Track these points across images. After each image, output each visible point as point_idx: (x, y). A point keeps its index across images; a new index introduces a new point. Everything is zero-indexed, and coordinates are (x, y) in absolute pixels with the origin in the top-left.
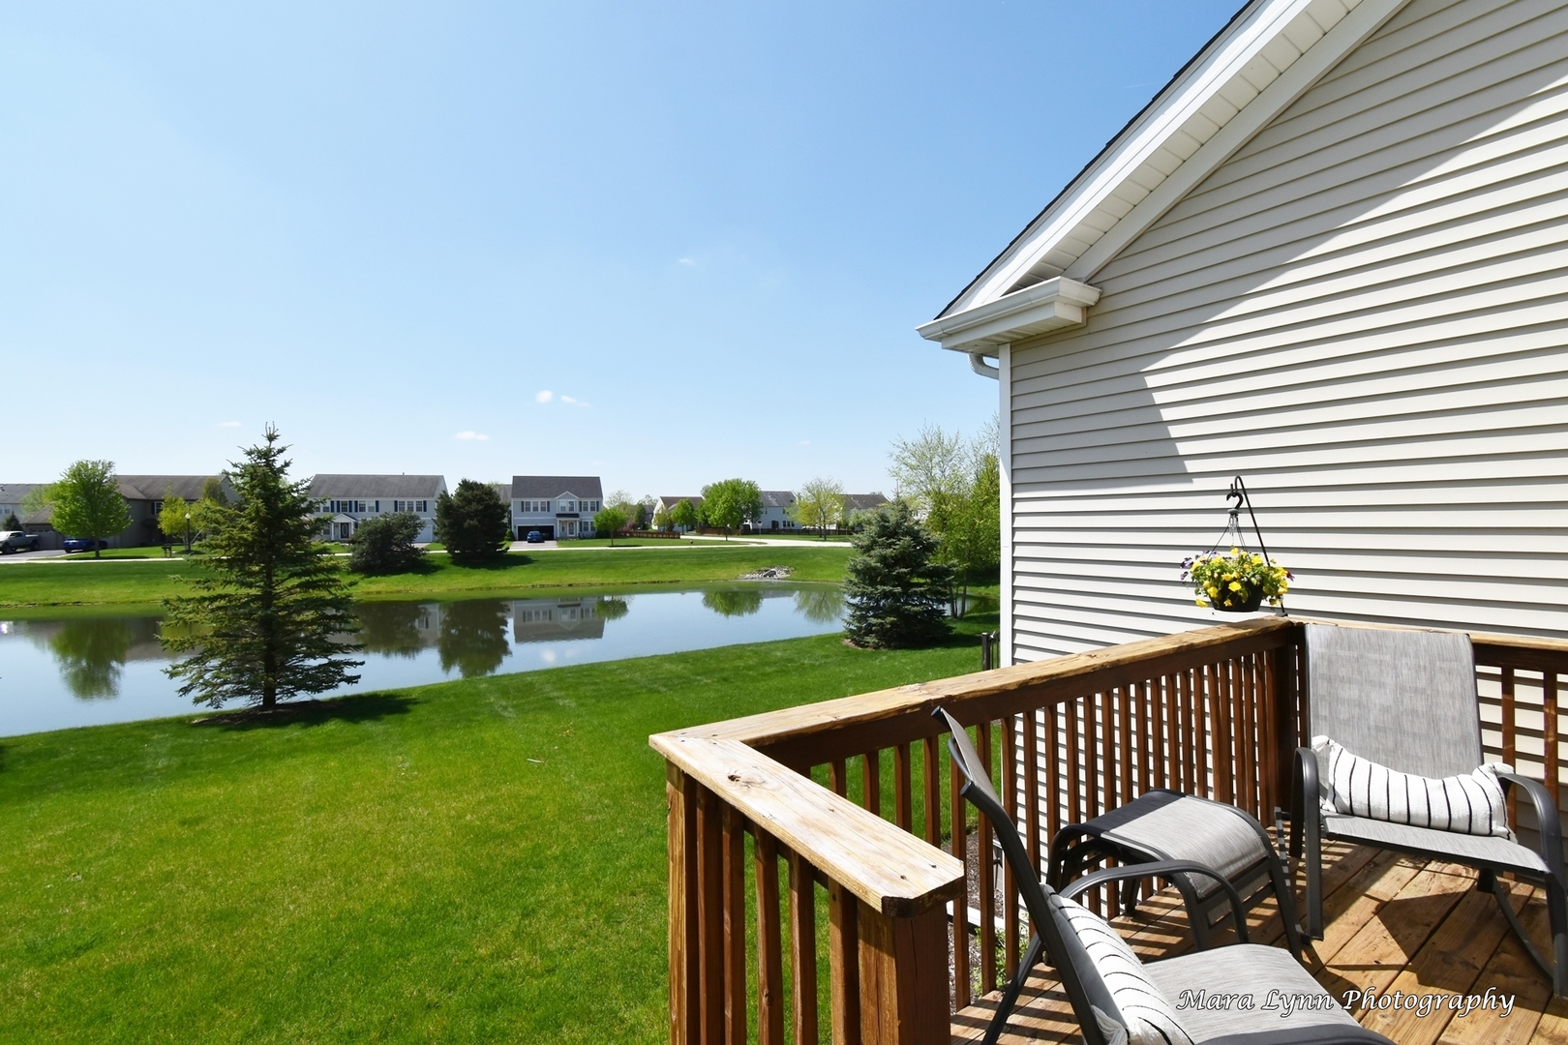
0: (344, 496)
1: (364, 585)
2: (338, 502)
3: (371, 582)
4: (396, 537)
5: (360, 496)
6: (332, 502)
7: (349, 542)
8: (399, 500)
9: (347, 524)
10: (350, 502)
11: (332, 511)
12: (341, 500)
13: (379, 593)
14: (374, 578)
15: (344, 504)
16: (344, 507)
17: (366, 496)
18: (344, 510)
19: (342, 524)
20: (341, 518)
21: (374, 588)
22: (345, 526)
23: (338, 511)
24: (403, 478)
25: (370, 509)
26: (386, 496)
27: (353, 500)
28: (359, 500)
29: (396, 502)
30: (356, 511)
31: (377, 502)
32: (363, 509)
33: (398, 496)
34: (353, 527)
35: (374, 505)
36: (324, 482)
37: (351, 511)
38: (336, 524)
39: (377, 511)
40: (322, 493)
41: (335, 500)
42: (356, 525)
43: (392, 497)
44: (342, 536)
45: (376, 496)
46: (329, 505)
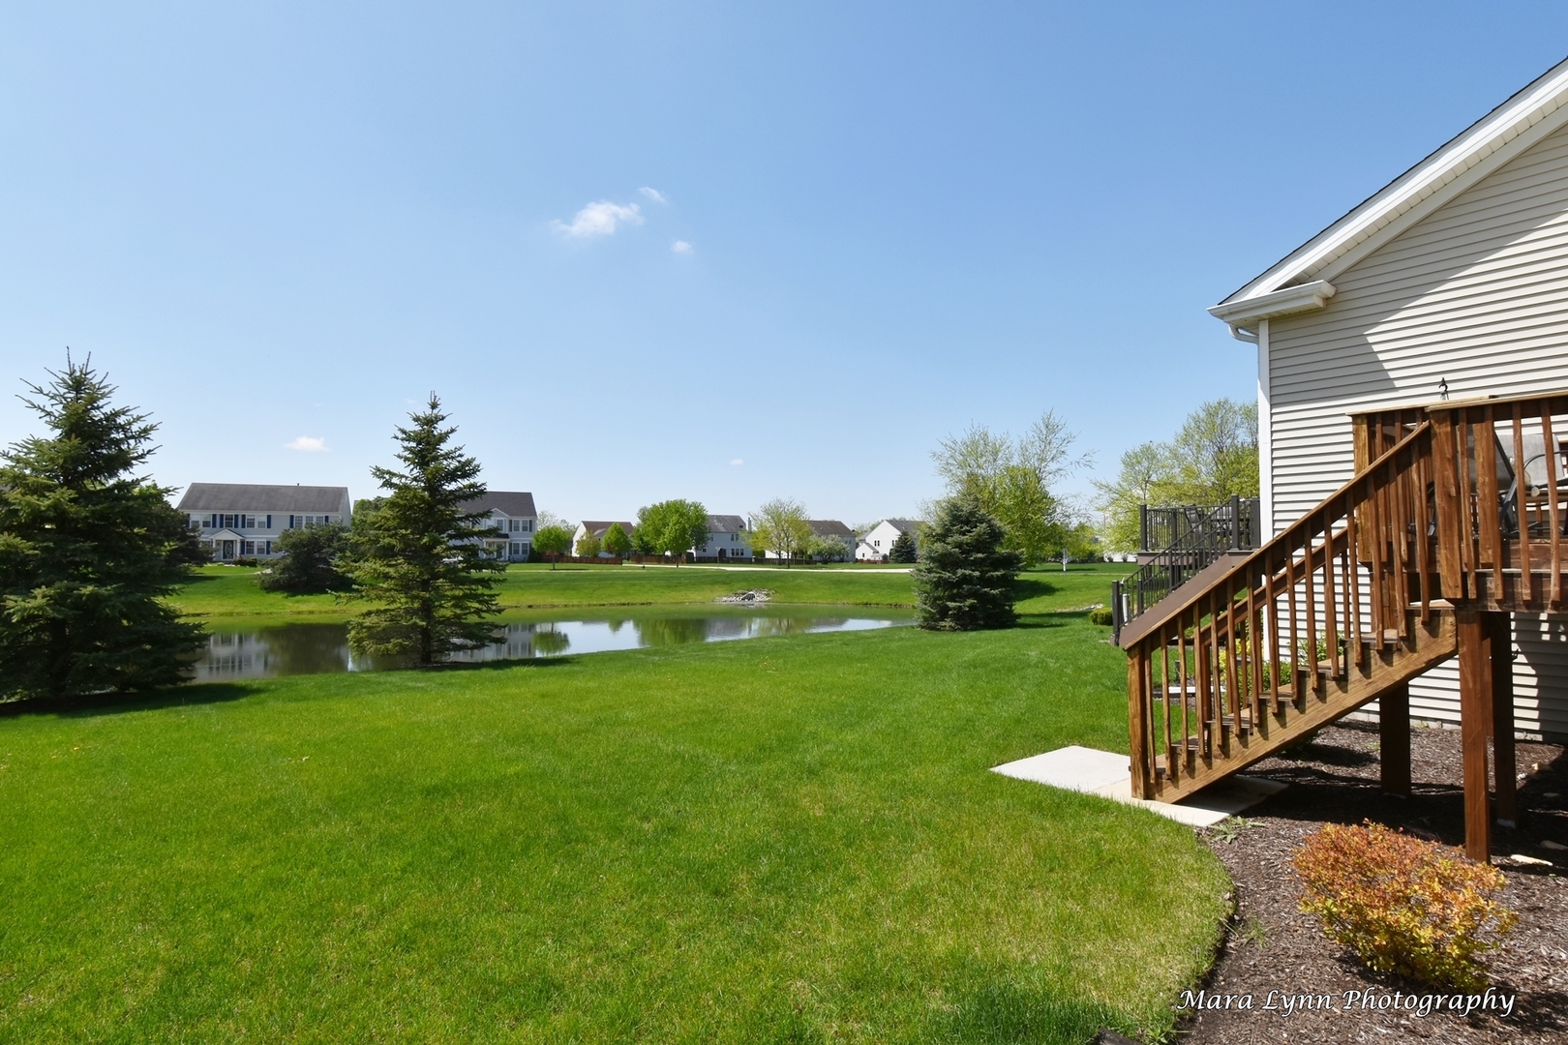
0: (229, 509)
1: (290, 604)
2: (222, 516)
3: (298, 602)
4: (324, 550)
5: (248, 509)
6: (214, 516)
7: (236, 563)
8: (295, 514)
9: (232, 542)
10: (236, 516)
11: (214, 526)
12: (225, 513)
13: (311, 612)
14: (299, 597)
15: (229, 518)
16: (229, 522)
17: (256, 509)
18: (229, 525)
19: (225, 542)
20: (226, 535)
21: (304, 607)
22: (228, 544)
23: (221, 526)
24: (298, 488)
25: (261, 524)
26: (281, 510)
27: (240, 513)
28: (249, 515)
29: (292, 517)
30: (243, 526)
31: (269, 517)
32: (251, 524)
33: (294, 510)
34: (239, 545)
35: (265, 519)
36: (205, 492)
37: (236, 526)
38: (218, 542)
39: (269, 526)
40: (201, 504)
41: (218, 513)
42: (242, 543)
43: (287, 510)
44: (225, 557)
45: (268, 510)
46: (211, 519)
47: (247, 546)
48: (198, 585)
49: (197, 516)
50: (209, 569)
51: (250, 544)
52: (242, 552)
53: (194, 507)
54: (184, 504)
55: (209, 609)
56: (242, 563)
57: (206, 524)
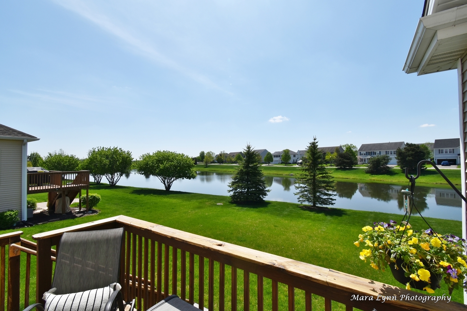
0: (370, 150)
1: (370, 177)
2: (368, 152)
3: (372, 177)
4: (381, 163)
5: (374, 150)
6: (366, 152)
8: (387, 151)
10: (372, 152)
11: (366, 155)
12: (369, 151)
13: (374, 180)
14: (373, 175)
15: (370, 152)
17: (376, 150)
18: (370, 154)
19: (369, 159)
20: (369, 157)
21: (373, 178)
23: (368, 155)
24: (389, 143)
26: (383, 150)
27: (372, 151)
28: (374, 151)
29: (386, 151)
30: (373, 154)
31: (380, 152)
32: (375, 154)
35: (379, 153)
36: (364, 146)
37: (372, 154)
38: (367, 159)
40: (363, 149)
41: (367, 151)
43: (385, 150)
45: (380, 150)
46: (365, 153)
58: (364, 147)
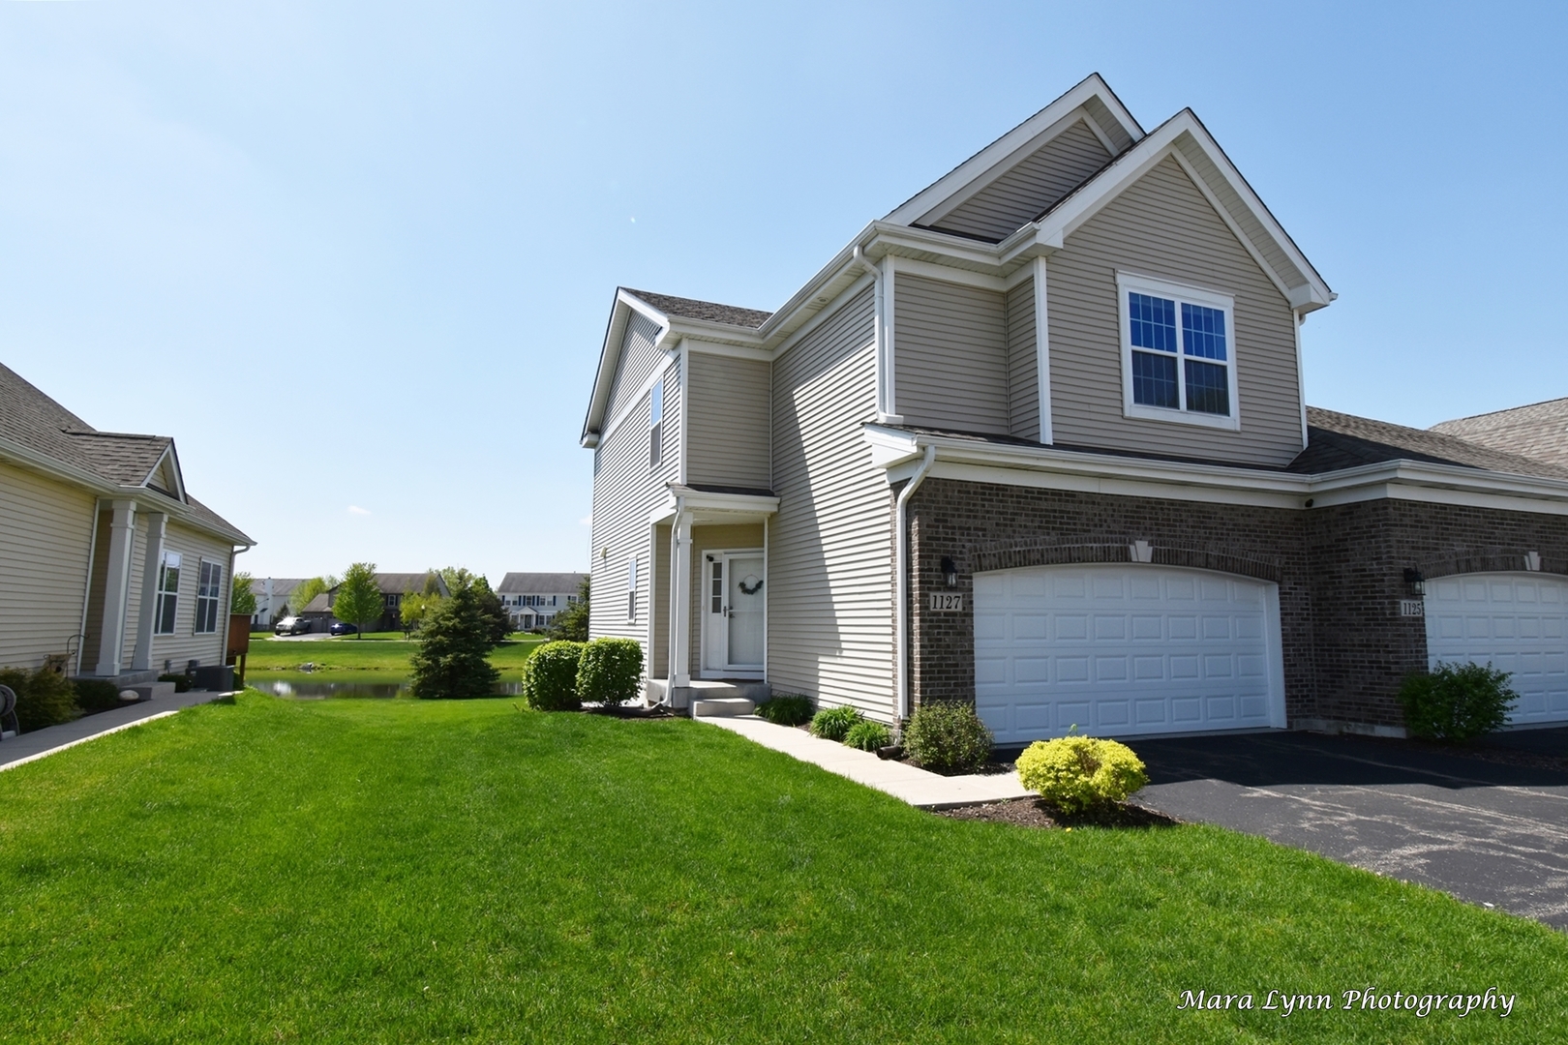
0: (530, 591)
2: (524, 597)
5: (541, 592)
6: (520, 597)
7: (532, 632)
8: (572, 595)
9: (530, 616)
10: (534, 597)
11: (520, 604)
12: (527, 595)
15: (529, 598)
16: (528, 601)
17: (546, 592)
18: (529, 604)
19: (526, 616)
20: (527, 611)
22: (528, 617)
23: (524, 605)
25: (549, 603)
26: (562, 592)
27: (536, 595)
28: (541, 595)
29: (569, 596)
30: (538, 604)
31: (554, 597)
32: (543, 603)
33: (571, 592)
34: (534, 619)
35: (551, 599)
36: (513, 579)
37: (534, 604)
38: (522, 616)
39: (554, 604)
40: (512, 588)
41: (522, 595)
42: (537, 616)
43: (567, 592)
44: (526, 627)
45: (554, 592)
46: (517, 599)
47: (540, 619)
48: (508, 648)
49: (510, 597)
50: (515, 637)
51: (542, 617)
52: (537, 624)
53: (508, 591)
54: (502, 589)
55: (512, 665)
56: (536, 632)
57: (515, 603)
58: (512, 581)
